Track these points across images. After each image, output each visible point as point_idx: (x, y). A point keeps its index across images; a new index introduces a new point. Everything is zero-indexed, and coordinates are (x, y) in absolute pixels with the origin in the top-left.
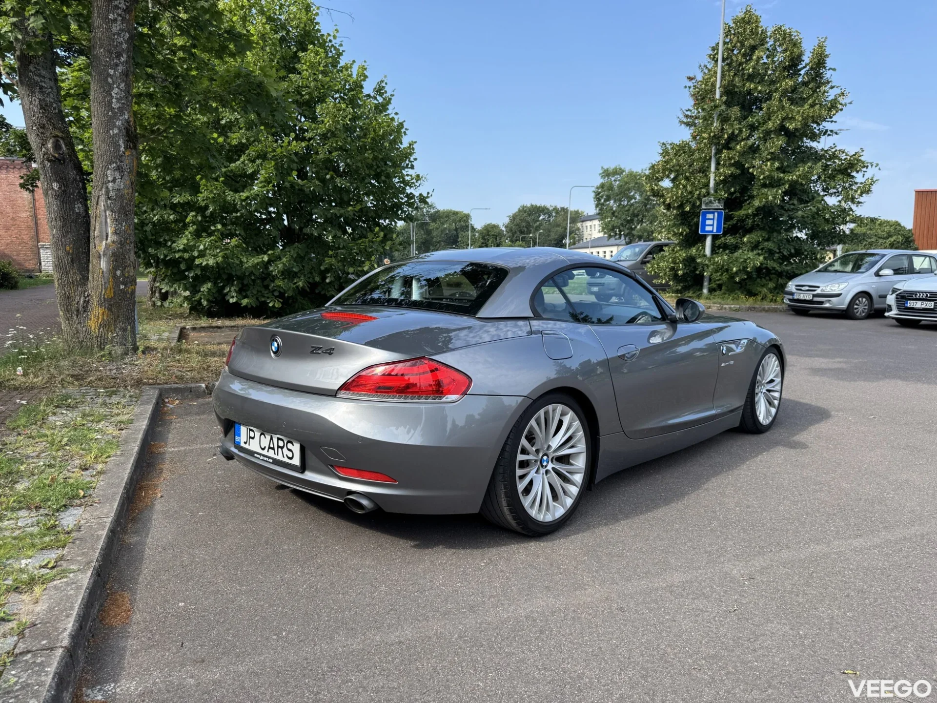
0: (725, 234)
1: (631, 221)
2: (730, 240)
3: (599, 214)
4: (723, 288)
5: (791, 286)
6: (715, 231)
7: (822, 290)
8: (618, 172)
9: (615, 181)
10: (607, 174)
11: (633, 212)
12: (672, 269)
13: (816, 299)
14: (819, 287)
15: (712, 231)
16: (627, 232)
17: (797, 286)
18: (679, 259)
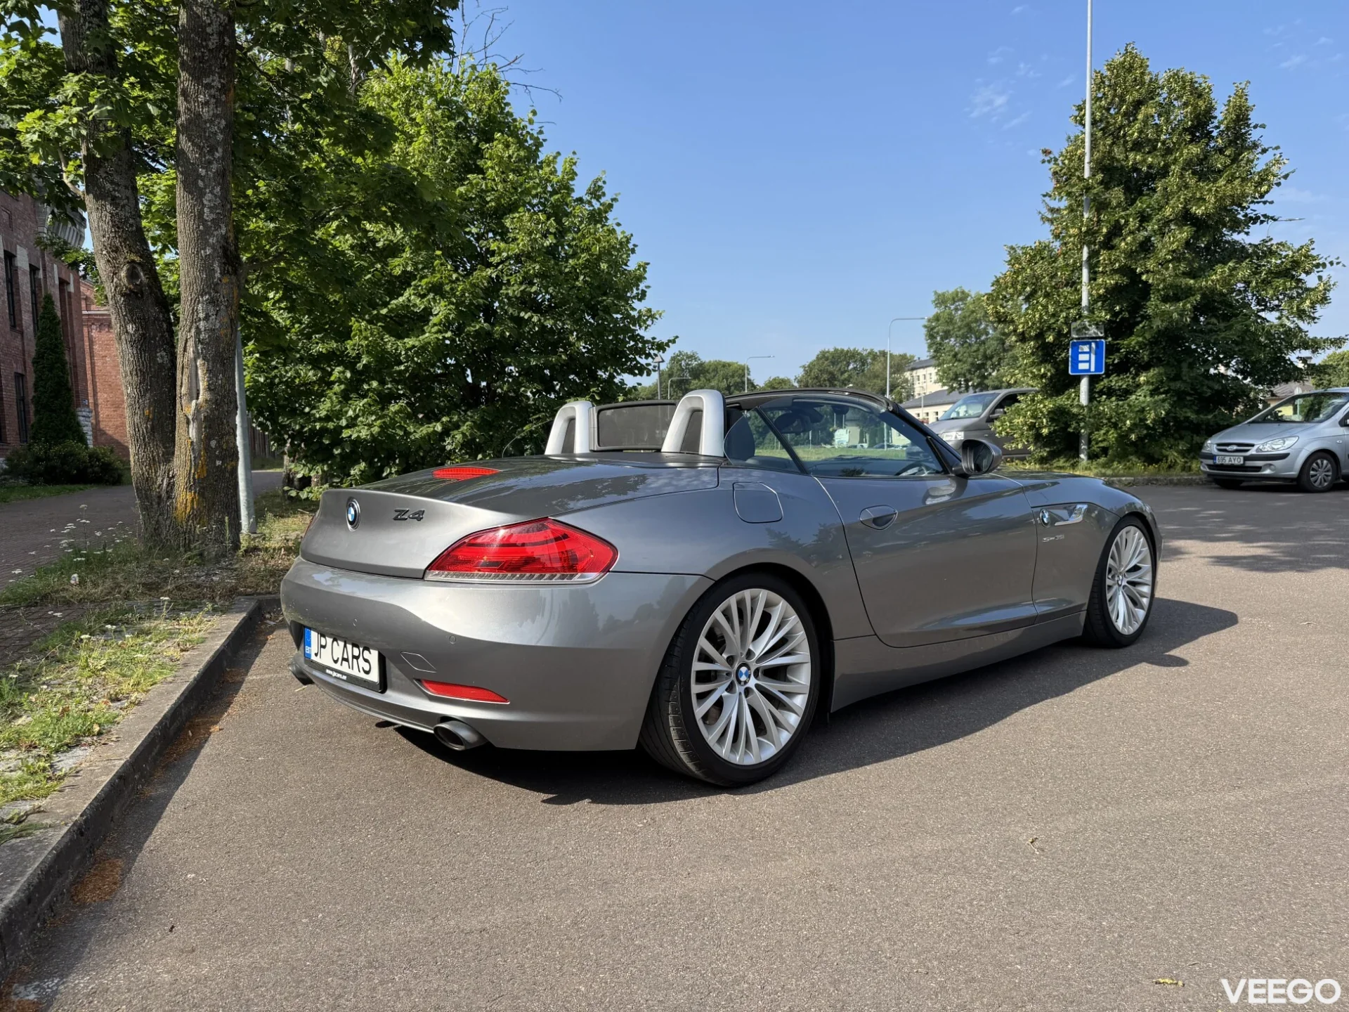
0: (1108, 375)
1: (982, 366)
2: (1115, 382)
3: (933, 357)
4: (1110, 452)
5: (1211, 445)
6: (1093, 369)
7: (1257, 450)
8: (961, 296)
9: (956, 309)
10: (941, 300)
11: (985, 352)
12: (1032, 426)
13: (1249, 463)
14: (1253, 445)
15: (1089, 370)
16: (976, 381)
17: (1218, 445)
18: (1042, 412)
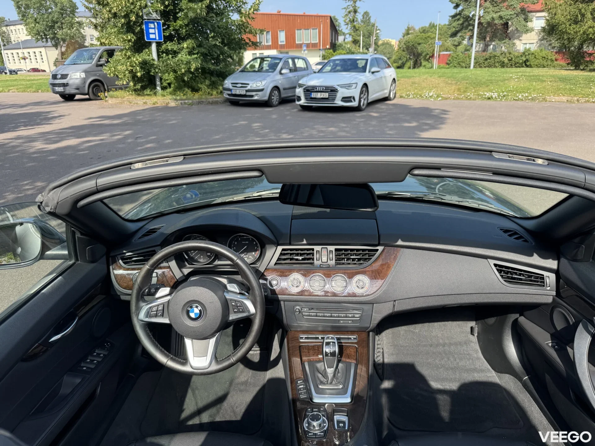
0: (165, 42)
2: (170, 46)
4: (172, 86)
5: (228, 83)
6: (157, 38)
7: (251, 87)
12: (131, 72)
13: (248, 94)
14: (248, 84)
15: (155, 39)
17: (232, 83)
18: (135, 63)
